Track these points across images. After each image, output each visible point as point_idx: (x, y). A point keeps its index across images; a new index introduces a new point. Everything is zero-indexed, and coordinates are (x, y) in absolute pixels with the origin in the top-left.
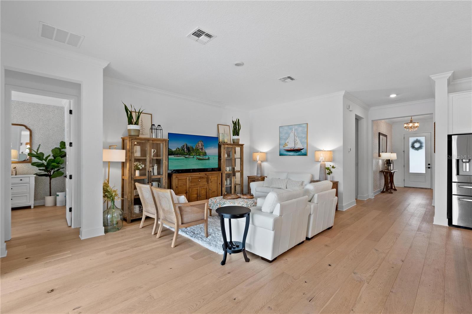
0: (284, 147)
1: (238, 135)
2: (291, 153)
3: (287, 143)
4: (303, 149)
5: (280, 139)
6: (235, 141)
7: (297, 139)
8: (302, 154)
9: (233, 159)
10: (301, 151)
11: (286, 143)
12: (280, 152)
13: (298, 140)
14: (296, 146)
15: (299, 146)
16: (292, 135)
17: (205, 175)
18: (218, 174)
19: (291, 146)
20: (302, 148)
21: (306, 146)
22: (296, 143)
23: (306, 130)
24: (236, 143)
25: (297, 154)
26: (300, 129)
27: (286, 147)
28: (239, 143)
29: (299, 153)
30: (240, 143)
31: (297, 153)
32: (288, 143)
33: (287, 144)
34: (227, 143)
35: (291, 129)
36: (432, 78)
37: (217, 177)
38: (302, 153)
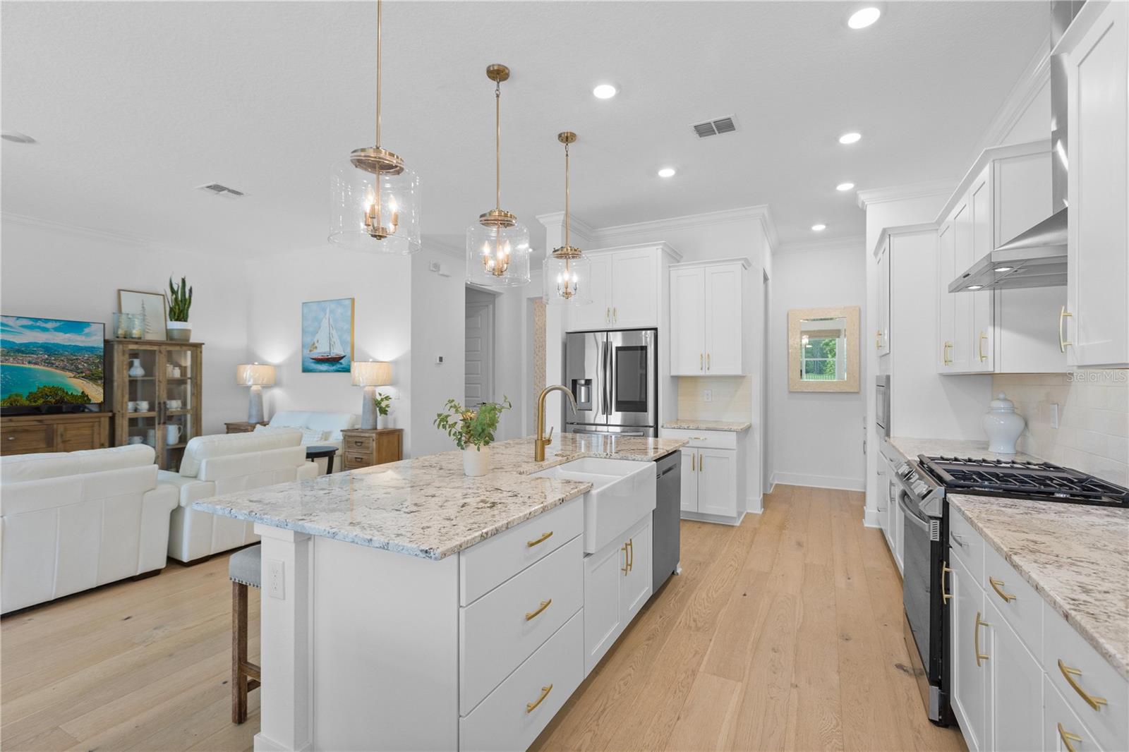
0: (310, 351)
1: (185, 320)
2: (323, 365)
3: (316, 342)
4: (344, 357)
5: (304, 332)
6: (176, 335)
7: (334, 332)
8: (342, 368)
9: (159, 381)
10: (342, 361)
11: (314, 344)
12: (303, 365)
13: (336, 339)
14: (332, 351)
15: (337, 351)
16: (325, 323)
17: (36, 423)
18: (97, 420)
19: (322, 350)
20: (343, 354)
21: (349, 349)
22: (332, 343)
23: (349, 313)
24: (180, 343)
25: (334, 368)
26: (340, 310)
27: (315, 351)
28: (188, 340)
29: (338, 366)
30: (193, 340)
31: (333, 366)
32: (318, 341)
33: (316, 345)
34: (140, 338)
35: (324, 310)
36: (541, 221)
37: (93, 426)
38: (342, 366)
